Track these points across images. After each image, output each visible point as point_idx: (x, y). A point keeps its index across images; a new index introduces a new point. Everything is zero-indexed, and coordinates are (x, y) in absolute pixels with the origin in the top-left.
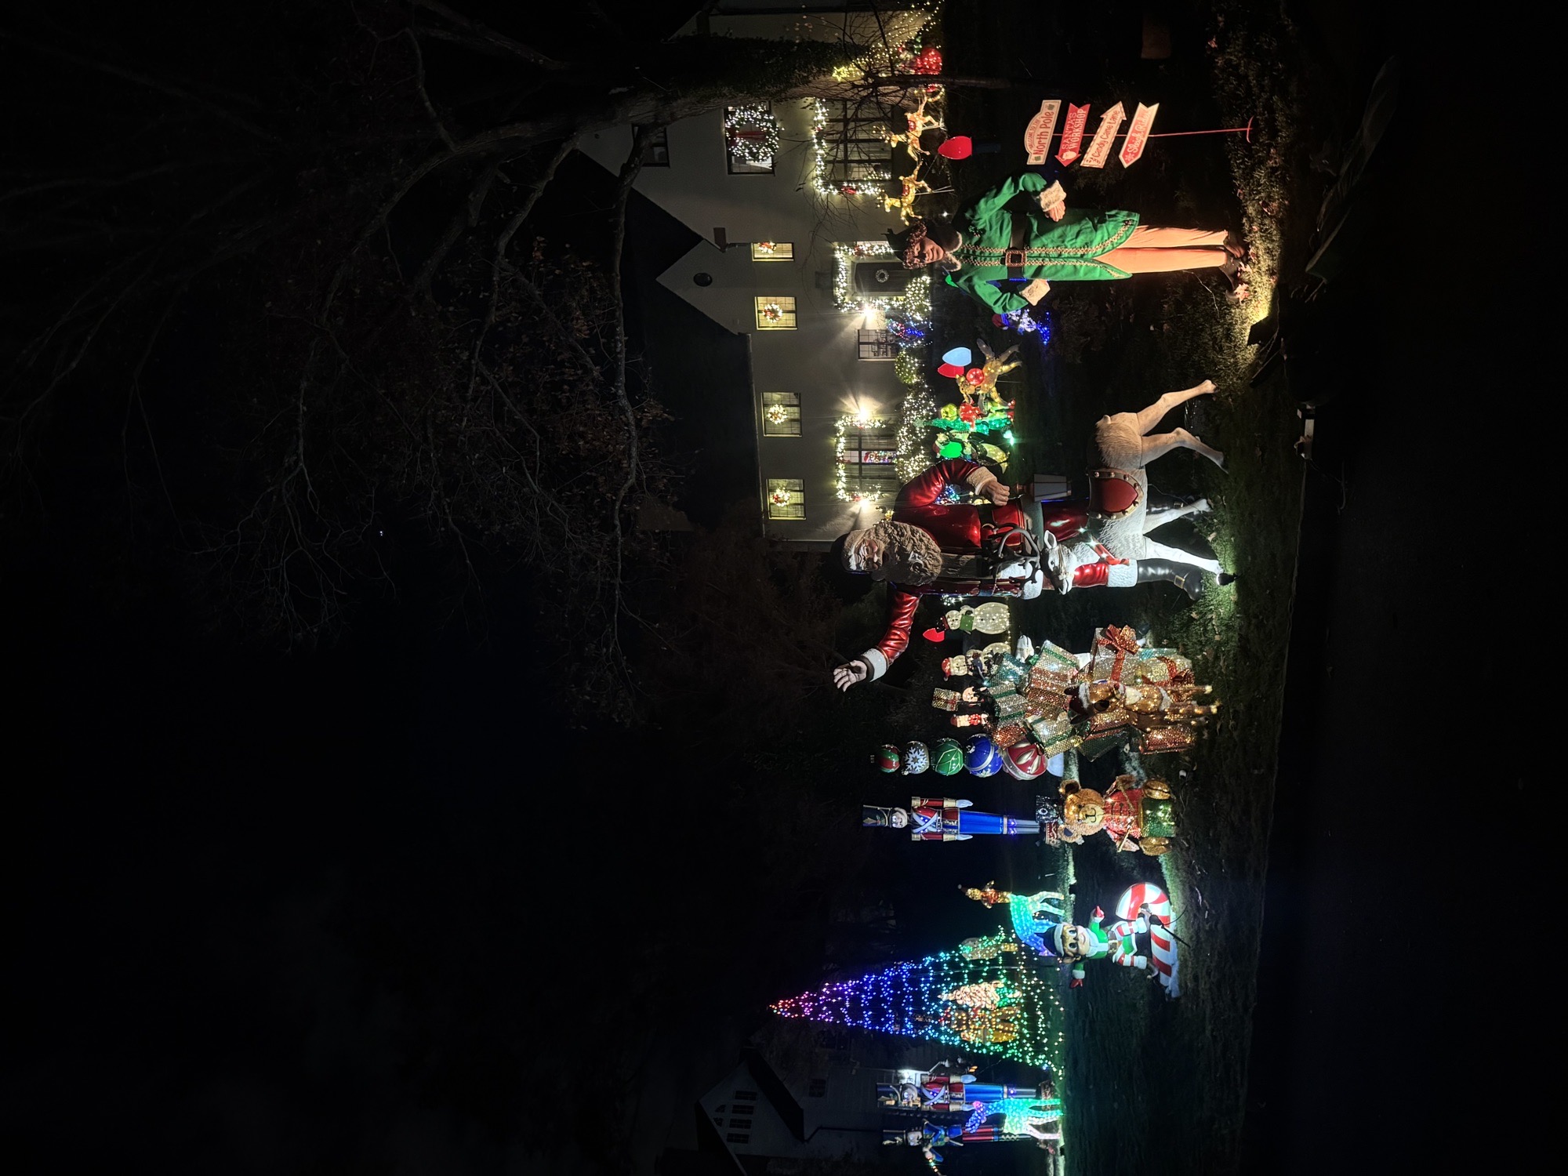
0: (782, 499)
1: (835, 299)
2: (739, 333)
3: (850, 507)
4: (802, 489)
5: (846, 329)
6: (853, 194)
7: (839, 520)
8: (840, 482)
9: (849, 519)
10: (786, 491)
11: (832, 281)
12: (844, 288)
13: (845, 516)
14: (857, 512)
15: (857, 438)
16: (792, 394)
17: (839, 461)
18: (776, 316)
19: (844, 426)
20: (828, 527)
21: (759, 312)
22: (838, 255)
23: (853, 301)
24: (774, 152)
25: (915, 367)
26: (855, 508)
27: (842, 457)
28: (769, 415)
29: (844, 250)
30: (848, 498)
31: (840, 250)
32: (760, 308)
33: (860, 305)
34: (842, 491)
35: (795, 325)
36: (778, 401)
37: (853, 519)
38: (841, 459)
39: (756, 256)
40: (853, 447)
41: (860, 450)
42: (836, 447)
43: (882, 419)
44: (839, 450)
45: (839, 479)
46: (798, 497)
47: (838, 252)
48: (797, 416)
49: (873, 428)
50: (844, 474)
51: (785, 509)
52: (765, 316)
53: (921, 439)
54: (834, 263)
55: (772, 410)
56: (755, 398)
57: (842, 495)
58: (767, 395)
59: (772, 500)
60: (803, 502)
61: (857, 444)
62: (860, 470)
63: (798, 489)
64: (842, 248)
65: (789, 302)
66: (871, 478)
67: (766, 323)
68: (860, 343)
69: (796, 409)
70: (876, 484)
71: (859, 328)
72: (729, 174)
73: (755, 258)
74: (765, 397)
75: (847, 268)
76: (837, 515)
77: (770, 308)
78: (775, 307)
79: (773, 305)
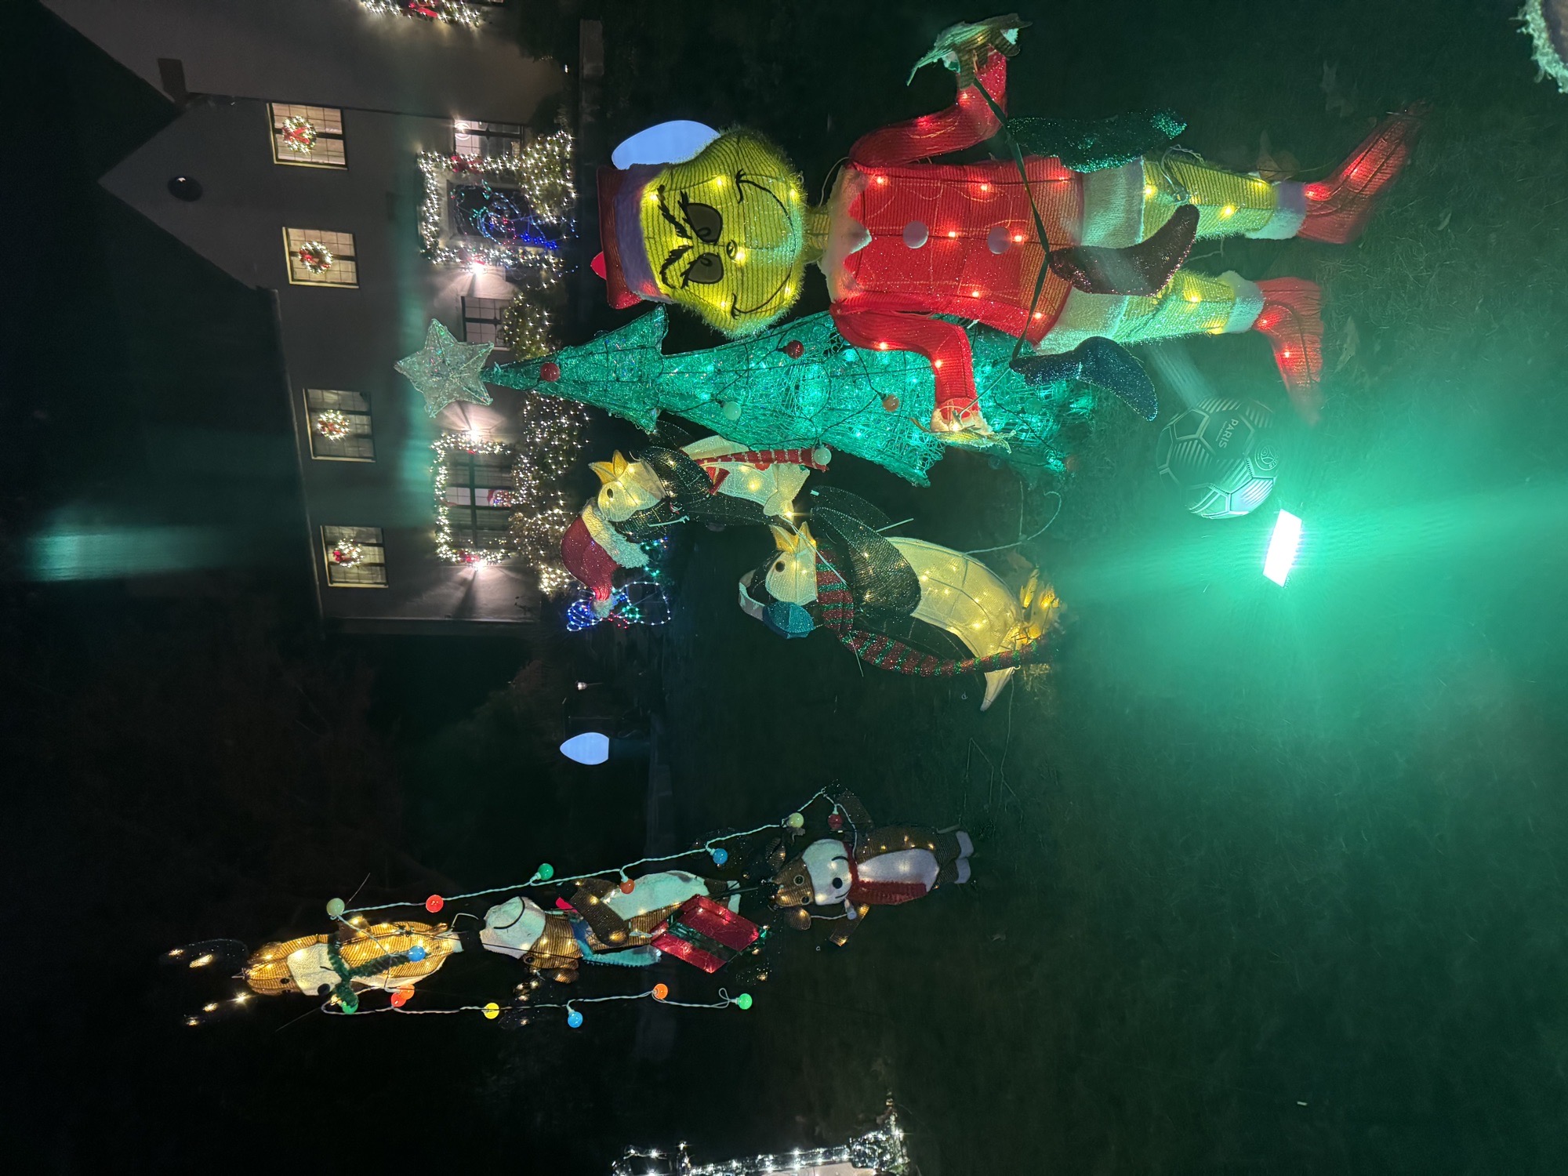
0: (348, 556)
1: (421, 241)
2: (259, 287)
3: (460, 570)
4: (381, 542)
5: (442, 294)
6: (432, 19)
7: (443, 590)
8: (441, 534)
9: (457, 589)
10: (355, 544)
11: (415, 210)
12: (435, 224)
13: (450, 584)
14: (470, 577)
15: (465, 467)
16: (357, 394)
17: (437, 502)
18: (322, 262)
19: (444, 448)
20: (427, 598)
21: (292, 254)
22: (425, 166)
23: (451, 248)
25: (543, 326)
26: (466, 572)
27: (443, 495)
28: (319, 426)
29: (434, 160)
30: (455, 558)
31: (426, 157)
32: (295, 248)
33: (462, 254)
34: (445, 547)
35: (355, 281)
36: (334, 404)
37: (463, 589)
38: (441, 498)
39: (280, 157)
40: (461, 481)
41: (472, 487)
42: (432, 480)
43: (506, 442)
44: (437, 485)
45: (438, 529)
46: (373, 555)
47: (424, 160)
48: (367, 430)
49: (492, 454)
50: (447, 522)
51: (355, 570)
52: (302, 260)
53: (557, 476)
54: (420, 178)
55: (323, 417)
56: (293, 397)
57: (444, 552)
58: (315, 394)
59: (332, 558)
60: (383, 561)
61: (468, 477)
62: (474, 515)
63: (375, 542)
64: (430, 156)
65: (344, 242)
66: (492, 529)
67: (304, 273)
68: (467, 320)
69: (365, 419)
70: (499, 537)
71: (464, 293)
73: (278, 160)
74: (311, 396)
75: (440, 191)
76: (438, 581)
77: (311, 248)
78: (320, 247)
79: (315, 244)
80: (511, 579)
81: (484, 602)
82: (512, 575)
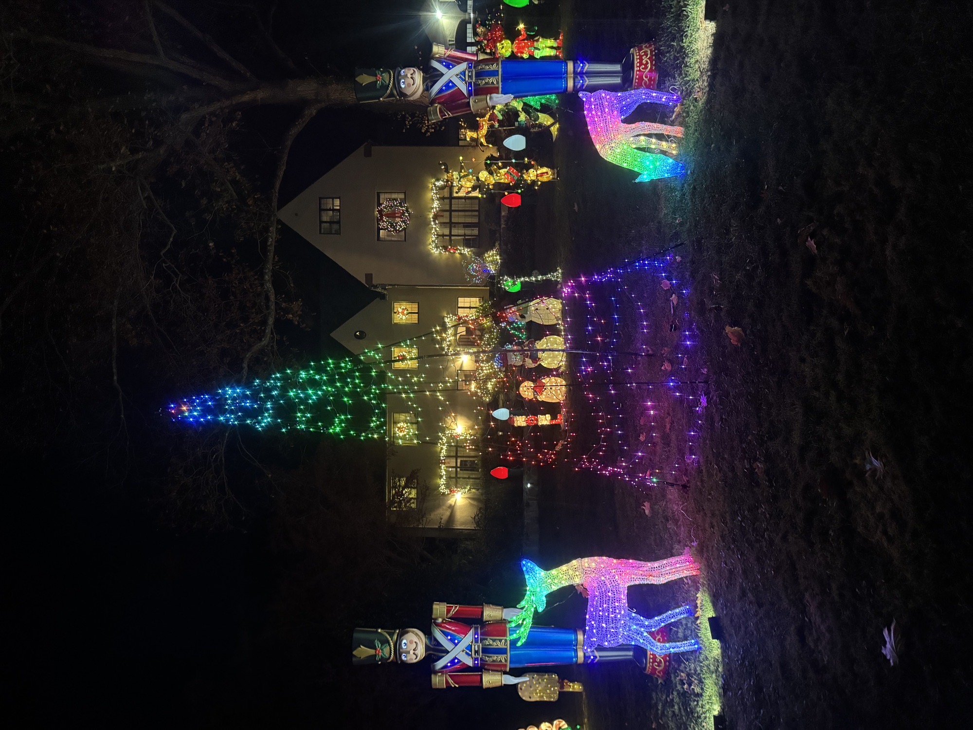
1: (443, 349)
3: (449, 499)
4: (415, 486)
5: (449, 371)
6: (454, 253)
7: (440, 511)
8: (442, 480)
9: (447, 510)
11: (442, 336)
12: (449, 342)
13: (444, 508)
14: (453, 504)
15: (454, 446)
16: (412, 415)
17: (442, 463)
18: (406, 361)
19: (446, 437)
20: (432, 516)
21: (395, 358)
22: (447, 320)
23: (455, 351)
24: (406, 225)
26: (451, 501)
28: (396, 429)
29: (450, 317)
30: (447, 491)
31: (447, 317)
32: (396, 355)
33: (458, 353)
34: (443, 486)
35: (417, 367)
36: (403, 419)
37: (450, 510)
38: (443, 461)
40: (452, 454)
41: (457, 456)
42: (440, 452)
43: (472, 433)
44: (442, 455)
45: (441, 477)
46: (412, 493)
47: (446, 318)
48: (415, 430)
49: (466, 439)
50: (445, 474)
51: (404, 503)
54: (444, 324)
55: (399, 425)
56: (387, 415)
57: (443, 489)
58: (396, 415)
60: (416, 496)
61: (455, 452)
62: (457, 472)
63: (413, 486)
64: (448, 316)
65: (414, 351)
66: (464, 478)
67: (398, 364)
68: (458, 380)
69: (415, 426)
70: (467, 483)
71: (458, 368)
72: (377, 240)
73: (394, 322)
74: (394, 416)
76: (439, 506)
77: (402, 354)
78: (405, 354)
79: (404, 353)
80: (471, 505)
81: (459, 518)
82: (472, 502)
